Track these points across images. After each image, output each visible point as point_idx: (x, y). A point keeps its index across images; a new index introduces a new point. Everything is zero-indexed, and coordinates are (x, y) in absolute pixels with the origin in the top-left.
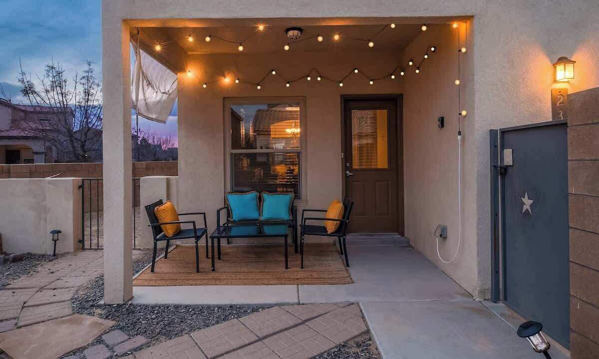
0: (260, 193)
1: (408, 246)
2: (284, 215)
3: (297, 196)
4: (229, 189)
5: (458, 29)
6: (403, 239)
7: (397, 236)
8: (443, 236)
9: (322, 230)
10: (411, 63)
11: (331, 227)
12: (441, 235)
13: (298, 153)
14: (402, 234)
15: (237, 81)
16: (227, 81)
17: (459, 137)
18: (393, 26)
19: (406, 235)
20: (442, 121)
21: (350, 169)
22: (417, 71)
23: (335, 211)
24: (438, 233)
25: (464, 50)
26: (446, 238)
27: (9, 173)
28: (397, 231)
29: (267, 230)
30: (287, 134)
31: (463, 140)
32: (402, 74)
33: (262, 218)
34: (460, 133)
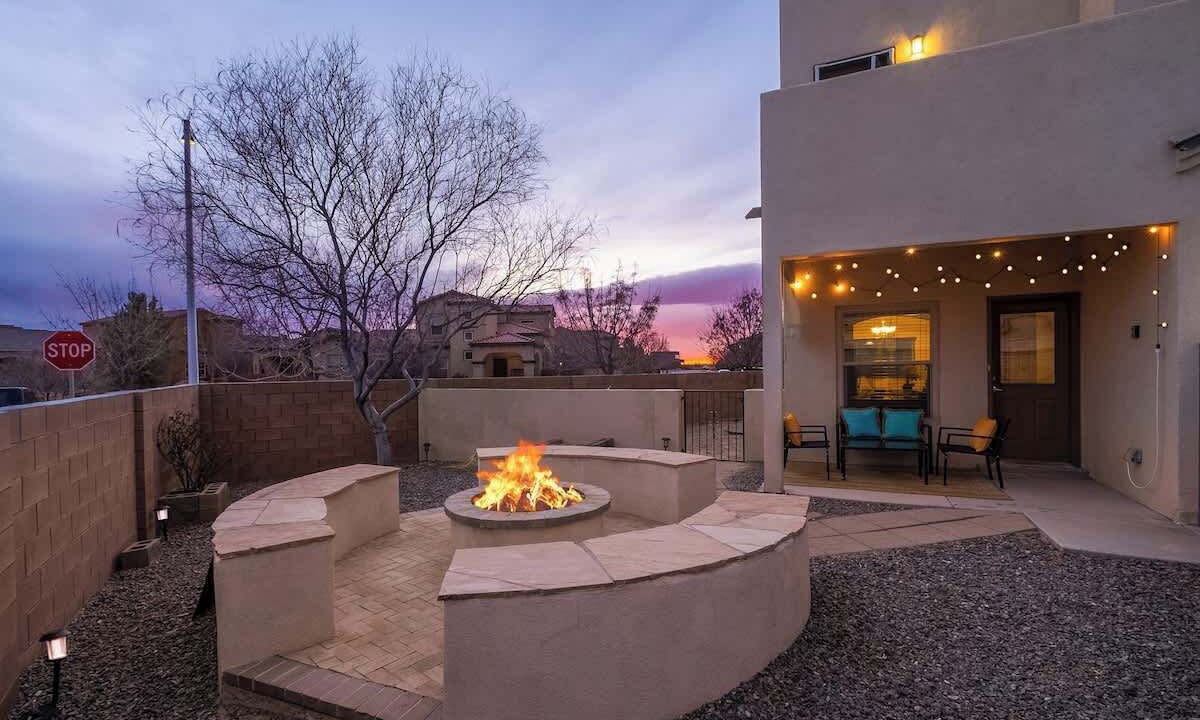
0: (881, 408)
1: (1086, 477)
2: (913, 433)
3: (927, 414)
4: (841, 404)
5: (1157, 235)
6: (1079, 470)
7: (1069, 467)
8: (1137, 459)
9: (970, 450)
10: (1094, 257)
11: (979, 445)
12: (1133, 460)
13: (927, 365)
14: (1078, 465)
15: (853, 289)
16: (840, 288)
17: (1157, 351)
18: (1067, 239)
19: (1083, 465)
20: (1136, 332)
21: (997, 383)
22: (1104, 269)
23: (986, 428)
24: (1129, 456)
25: (1165, 257)
26: (1140, 463)
27: (571, 384)
28: (1070, 462)
29: (889, 445)
30: (875, 335)
31: (1163, 354)
32: (1080, 268)
33: (884, 436)
34: (1158, 346)
